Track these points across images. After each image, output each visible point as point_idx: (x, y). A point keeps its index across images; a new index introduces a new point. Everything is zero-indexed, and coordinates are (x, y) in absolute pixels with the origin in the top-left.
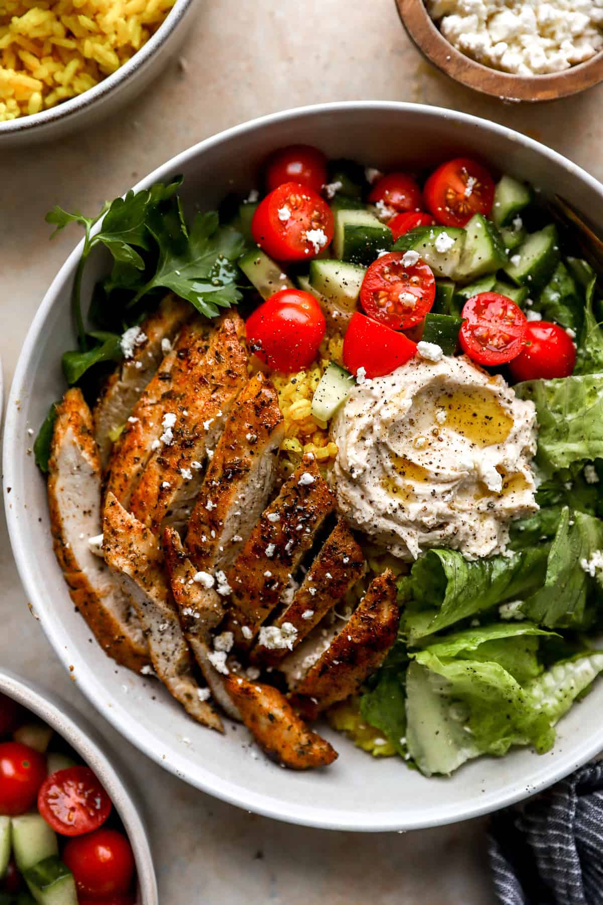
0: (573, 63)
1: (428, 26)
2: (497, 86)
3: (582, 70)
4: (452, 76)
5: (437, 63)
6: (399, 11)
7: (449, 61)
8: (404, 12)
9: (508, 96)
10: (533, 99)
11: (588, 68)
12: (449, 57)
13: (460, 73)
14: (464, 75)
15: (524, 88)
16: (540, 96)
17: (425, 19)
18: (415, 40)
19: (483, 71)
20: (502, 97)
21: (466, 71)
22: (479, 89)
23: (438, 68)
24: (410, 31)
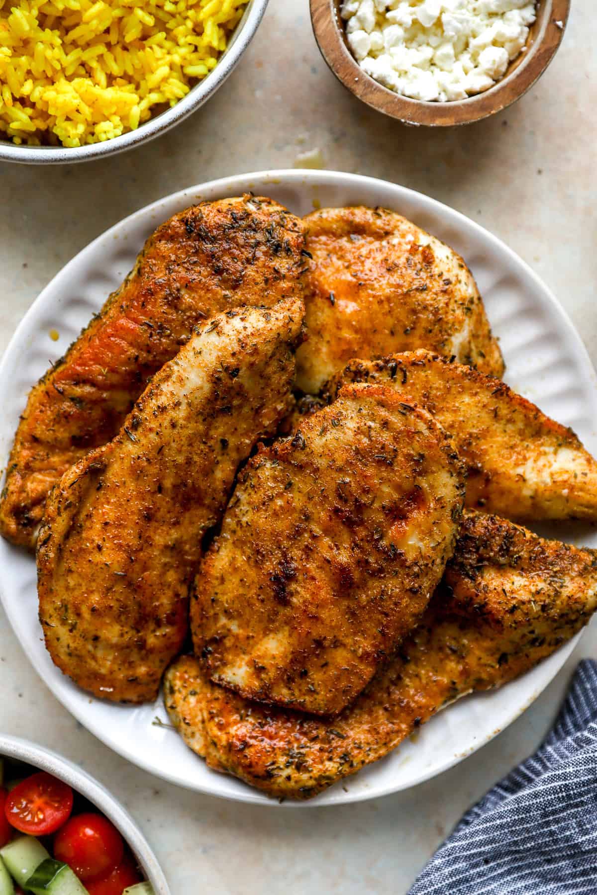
0: (471, 94)
1: (340, 47)
2: (400, 109)
3: (478, 101)
4: (358, 96)
5: (345, 84)
6: (314, 31)
7: (356, 81)
8: (319, 32)
9: (408, 119)
10: (432, 125)
11: (484, 100)
12: (357, 79)
13: (366, 94)
14: (370, 96)
15: (424, 113)
16: (438, 122)
17: (338, 41)
18: (327, 59)
19: (388, 94)
20: (403, 120)
21: (372, 92)
22: (383, 111)
23: (346, 88)
24: (323, 51)
